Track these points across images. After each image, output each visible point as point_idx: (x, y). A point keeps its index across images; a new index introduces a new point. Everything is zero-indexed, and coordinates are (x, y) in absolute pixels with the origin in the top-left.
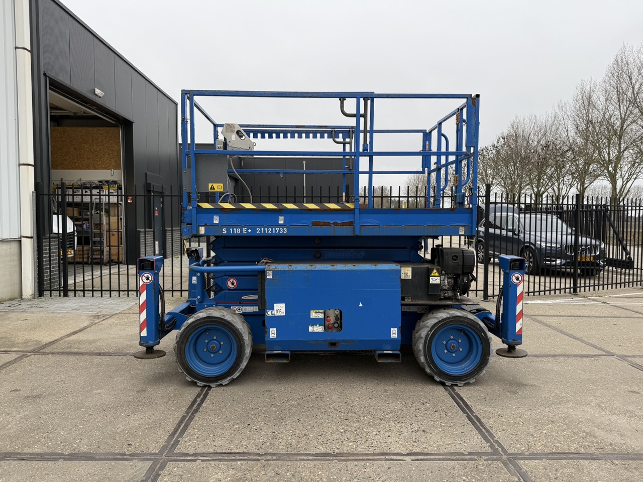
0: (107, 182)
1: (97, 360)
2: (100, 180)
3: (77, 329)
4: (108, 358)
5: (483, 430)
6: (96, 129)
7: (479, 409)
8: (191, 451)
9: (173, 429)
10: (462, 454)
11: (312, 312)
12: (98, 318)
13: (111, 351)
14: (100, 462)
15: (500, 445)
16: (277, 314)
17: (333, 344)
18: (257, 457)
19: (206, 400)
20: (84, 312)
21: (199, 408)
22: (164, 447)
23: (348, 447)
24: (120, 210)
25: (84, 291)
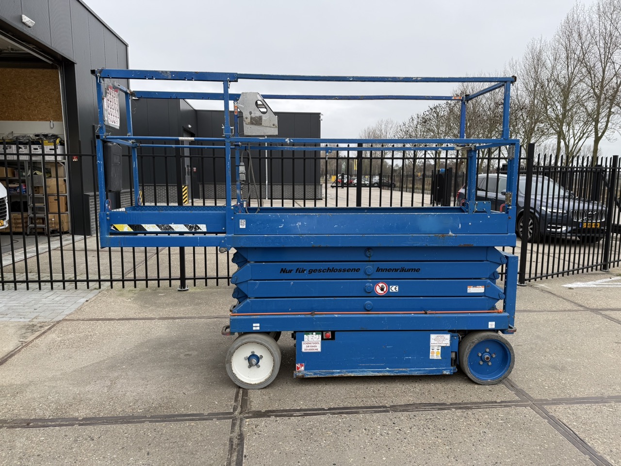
0: (46, 136)
1: (21, 440)
2: (37, 133)
6: (29, 70)
12: (33, 331)
13: (47, 414)
24: (64, 171)
25: (15, 282)
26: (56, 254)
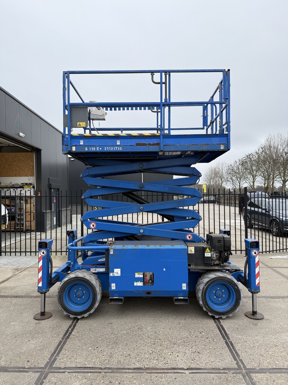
0: (26, 184)
1: (14, 301)
2: (22, 183)
3: (5, 279)
4: (20, 299)
5: (234, 352)
6: (21, 153)
7: (233, 336)
8: (63, 366)
9: (54, 350)
10: (219, 369)
11: (136, 273)
12: (18, 271)
13: (23, 295)
14: (11, 373)
15: (243, 363)
16: (116, 275)
17: (149, 293)
18: (100, 371)
19: (74, 330)
20: (10, 267)
21: (70, 336)
22: (48, 363)
23: (154, 363)
24: (33, 200)
25: (10, 252)
26: (28, 241)
